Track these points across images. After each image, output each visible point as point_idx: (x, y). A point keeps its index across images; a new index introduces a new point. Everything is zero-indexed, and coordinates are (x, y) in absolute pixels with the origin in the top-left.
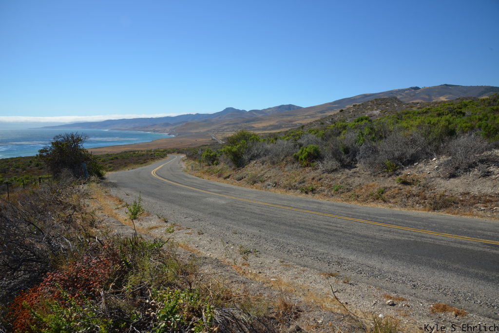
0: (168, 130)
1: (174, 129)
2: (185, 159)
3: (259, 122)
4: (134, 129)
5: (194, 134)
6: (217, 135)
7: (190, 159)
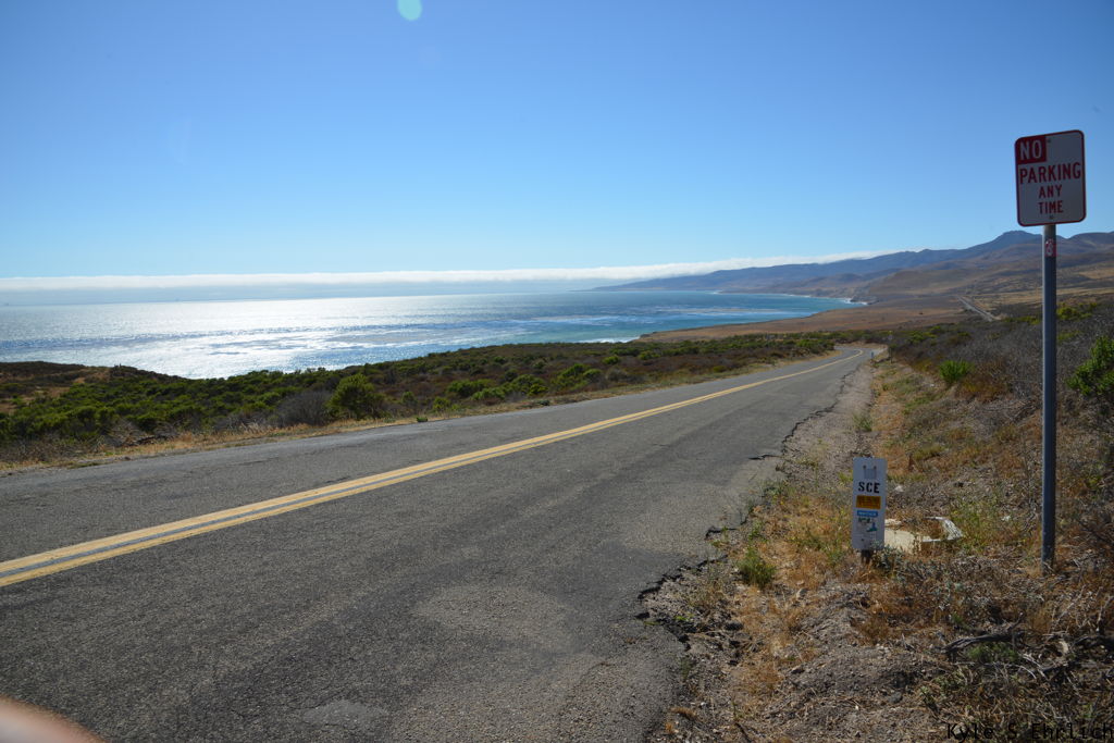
0: (852, 290)
1: (866, 287)
2: (882, 361)
3: (1102, 264)
4: (774, 289)
5: (916, 298)
6: (977, 300)
7: (899, 361)
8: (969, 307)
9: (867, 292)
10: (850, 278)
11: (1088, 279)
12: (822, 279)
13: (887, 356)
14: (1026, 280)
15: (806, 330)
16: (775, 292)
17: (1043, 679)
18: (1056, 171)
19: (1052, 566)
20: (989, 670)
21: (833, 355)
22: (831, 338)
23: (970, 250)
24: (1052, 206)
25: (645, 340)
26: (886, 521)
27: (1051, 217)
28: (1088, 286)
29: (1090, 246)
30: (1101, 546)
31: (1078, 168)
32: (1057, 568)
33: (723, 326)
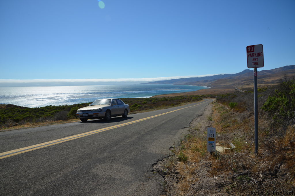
0: (207, 84)
1: (210, 83)
2: (215, 102)
3: (268, 78)
4: (187, 84)
5: (223, 86)
6: (238, 87)
7: (219, 102)
8: (236, 89)
9: (211, 85)
10: (206, 81)
11: (265, 82)
12: (199, 81)
13: (216, 101)
14: (250, 82)
15: (195, 95)
16: (188, 85)
17: (256, 184)
18: (256, 54)
19: (257, 155)
20: (243, 182)
21: (202, 101)
22: (201, 96)
23: (236, 74)
24: (256, 63)
25: (154, 97)
26: (216, 144)
27: (256, 66)
28: (265, 83)
29: (265, 73)
30: (269, 149)
31: (262, 54)
32: (259, 155)
33: (174, 94)
